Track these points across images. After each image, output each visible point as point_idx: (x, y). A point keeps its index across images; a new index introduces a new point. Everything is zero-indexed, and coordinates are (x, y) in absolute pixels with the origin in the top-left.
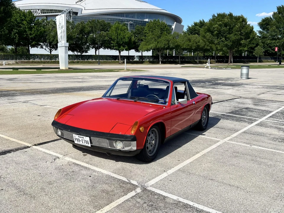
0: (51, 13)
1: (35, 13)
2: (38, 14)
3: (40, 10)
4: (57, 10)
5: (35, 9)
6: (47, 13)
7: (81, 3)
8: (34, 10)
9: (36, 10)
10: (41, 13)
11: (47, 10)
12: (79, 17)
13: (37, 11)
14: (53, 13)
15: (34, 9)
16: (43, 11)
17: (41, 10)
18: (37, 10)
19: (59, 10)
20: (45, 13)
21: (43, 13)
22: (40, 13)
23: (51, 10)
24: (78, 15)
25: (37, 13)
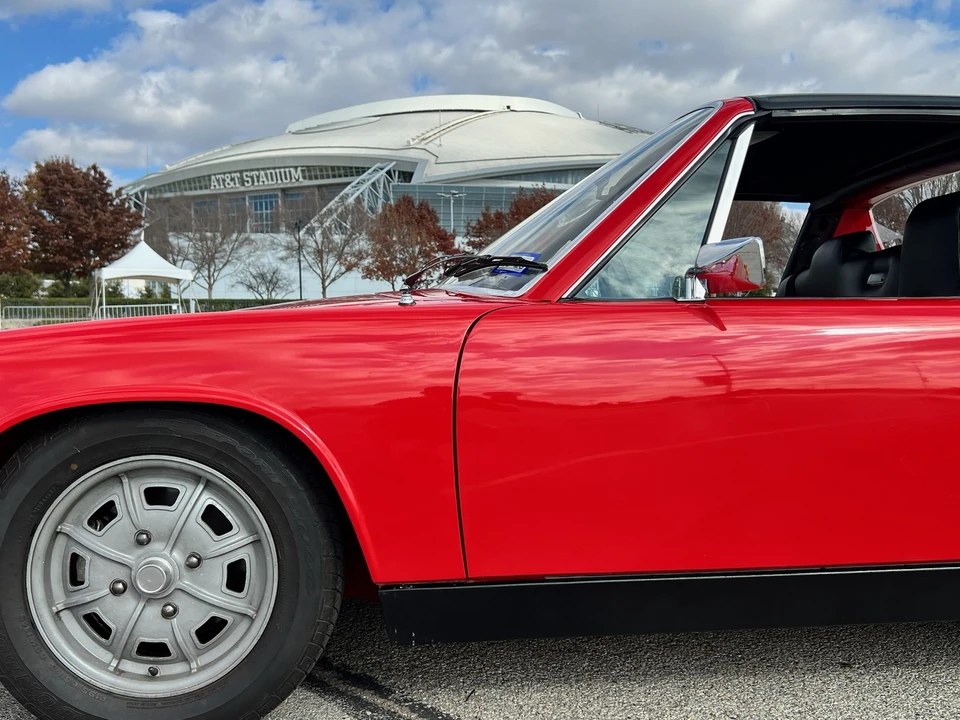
0: (334, 176)
1: (286, 179)
2: (294, 180)
3: (299, 169)
4: (351, 168)
5: (284, 167)
6: (322, 177)
7: (426, 144)
8: (282, 170)
9: (287, 170)
10: (304, 178)
11: (321, 168)
12: (414, 186)
13: (290, 172)
14: (340, 176)
15: (280, 168)
16: (309, 171)
17: (303, 171)
18: (292, 170)
19: (358, 168)
20: (316, 178)
21: (310, 178)
22: (301, 179)
23: (333, 168)
24: (414, 181)
25: (291, 178)
